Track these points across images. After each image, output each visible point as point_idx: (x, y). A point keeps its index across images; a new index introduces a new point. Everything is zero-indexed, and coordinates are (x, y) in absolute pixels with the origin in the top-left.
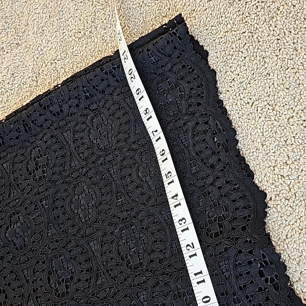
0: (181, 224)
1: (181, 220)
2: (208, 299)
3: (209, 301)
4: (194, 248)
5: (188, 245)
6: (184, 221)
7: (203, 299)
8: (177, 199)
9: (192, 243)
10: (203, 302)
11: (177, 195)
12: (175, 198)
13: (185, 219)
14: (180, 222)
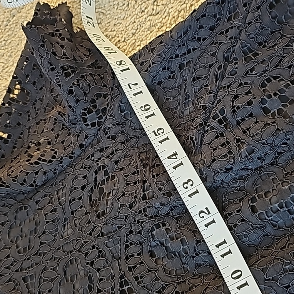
0: (187, 188)
1: (187, 183)
2: (239, 273)
3: (241, 275)
4: (209, 213)
5: (202, 212)
6: (191, 183)
7: (232, 275)
8: (177, 158)
9: (207, 208)
10: (233, 278)
11: (175, 154)
12: (174, 157)
13: (191, 181)
14: (185, 186)
